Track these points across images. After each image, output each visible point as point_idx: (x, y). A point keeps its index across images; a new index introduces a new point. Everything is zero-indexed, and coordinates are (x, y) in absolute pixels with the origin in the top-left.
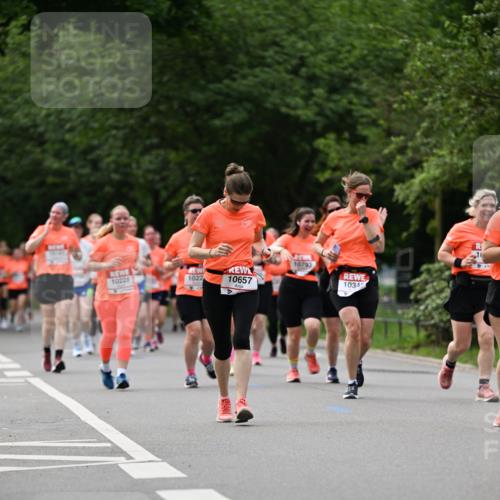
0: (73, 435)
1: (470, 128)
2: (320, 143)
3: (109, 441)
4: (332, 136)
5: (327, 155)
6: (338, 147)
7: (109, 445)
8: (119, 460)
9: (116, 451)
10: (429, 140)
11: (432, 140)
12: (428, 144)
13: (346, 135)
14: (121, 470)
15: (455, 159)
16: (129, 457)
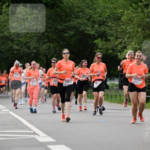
0: (22, 129)
1: (141, 36)
2: (96, 41)
3: (33, 130)
4: (100, 39)
5: (98, 44)
6: (101, 42)
7: (33, 132)
8: (36, 136)
9: (35, 133)
10: (129, 40)
11: (130, 40)
12: (128, 41)
13: (104, 39)
14: (36, 139)
15: (136, 46)
16: (39, 135)
